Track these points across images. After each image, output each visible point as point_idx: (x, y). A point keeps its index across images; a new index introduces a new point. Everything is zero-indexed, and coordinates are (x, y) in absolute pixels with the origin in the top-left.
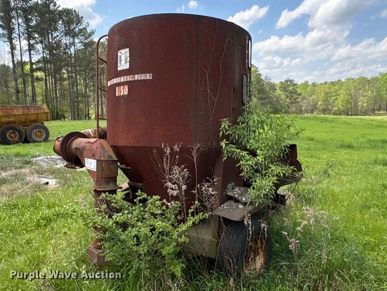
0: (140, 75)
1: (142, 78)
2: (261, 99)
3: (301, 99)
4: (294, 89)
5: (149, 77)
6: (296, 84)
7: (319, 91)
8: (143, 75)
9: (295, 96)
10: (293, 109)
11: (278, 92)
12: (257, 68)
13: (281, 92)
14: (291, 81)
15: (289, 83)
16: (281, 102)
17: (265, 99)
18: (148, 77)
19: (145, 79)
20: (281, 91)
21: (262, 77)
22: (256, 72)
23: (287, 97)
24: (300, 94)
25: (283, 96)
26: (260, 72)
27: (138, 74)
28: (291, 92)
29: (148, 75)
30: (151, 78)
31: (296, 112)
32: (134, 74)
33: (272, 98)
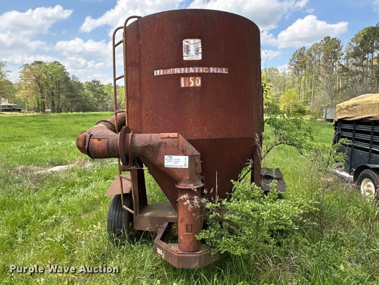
0: (215, 69)
1: (218, 72)
2: (70, 97)
3: (107, 99)
4: (100, 89)
5: (226, 71)
6: (102, 85)
7: (121, 92)
8: (219, 69)
9: (102, 95)
10: (100, 107)
11: (86, 91)
12: (64, 67)
13: (89, 92)
14: (98, 82)
15: (96, 84)
16: (90, 100)
17: (74, 97)
18: (224, 71)
19: (222, 72)
20: (88, 90)
21: (69, 76)
22: (63, 70)
23: (95, 96)
24: (106, 94)
25: (91, 95)
26: (67, 71)
27: (213, 67)
28: (98, 92)
29: (224, 69)
30: (227, 73)
31: (103, 109)
32: (209, 67)
33: (81, 97)
